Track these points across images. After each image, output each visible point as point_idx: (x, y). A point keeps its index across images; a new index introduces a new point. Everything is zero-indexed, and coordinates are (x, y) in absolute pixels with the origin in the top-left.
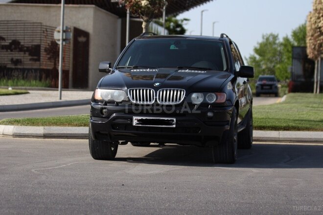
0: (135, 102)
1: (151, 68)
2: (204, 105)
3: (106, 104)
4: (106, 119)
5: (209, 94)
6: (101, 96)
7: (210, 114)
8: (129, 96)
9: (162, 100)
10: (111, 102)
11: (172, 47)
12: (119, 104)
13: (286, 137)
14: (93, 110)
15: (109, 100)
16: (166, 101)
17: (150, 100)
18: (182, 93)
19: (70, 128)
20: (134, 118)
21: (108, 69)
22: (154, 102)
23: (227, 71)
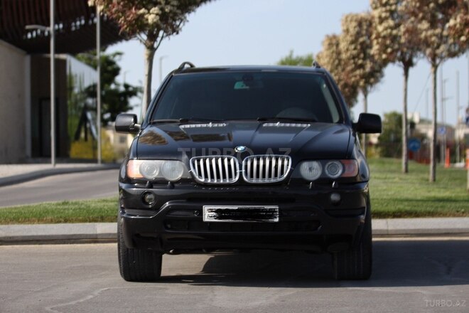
0: (203, 180)
1: (214, 122)
2: (323, 181)
3: (151, 186)
4: (152, 212)
5: (330, 163)
6: (141, 172)
7: (335, 197)
8: (192, 169)
9: (252, 176)
10: (160, 182)
11: (238, 86)
12: (176, 185)
13: (398, 228)
14: (126, 196)
15: (156, 178)
16: (258, 176)
17: (230, 176)
18: (286, 162)
19: (42, 226)
20: (206, 208)
21: (133, 126)
22: (237, 178)
23: (340, 122)
